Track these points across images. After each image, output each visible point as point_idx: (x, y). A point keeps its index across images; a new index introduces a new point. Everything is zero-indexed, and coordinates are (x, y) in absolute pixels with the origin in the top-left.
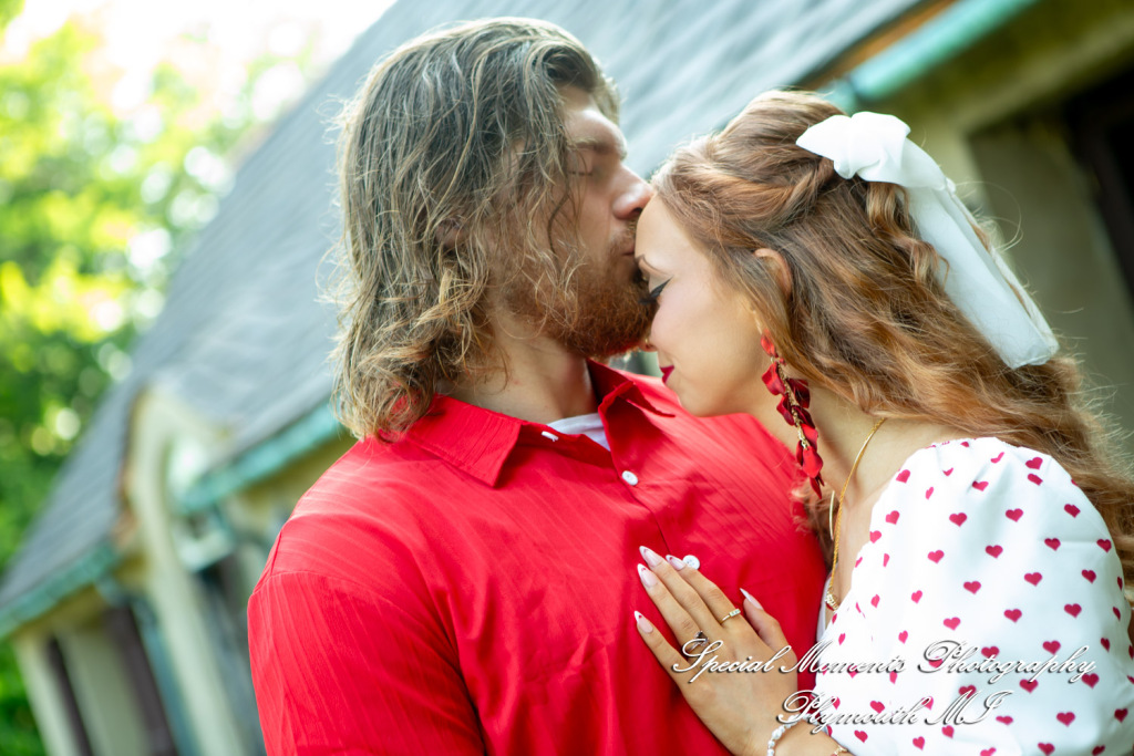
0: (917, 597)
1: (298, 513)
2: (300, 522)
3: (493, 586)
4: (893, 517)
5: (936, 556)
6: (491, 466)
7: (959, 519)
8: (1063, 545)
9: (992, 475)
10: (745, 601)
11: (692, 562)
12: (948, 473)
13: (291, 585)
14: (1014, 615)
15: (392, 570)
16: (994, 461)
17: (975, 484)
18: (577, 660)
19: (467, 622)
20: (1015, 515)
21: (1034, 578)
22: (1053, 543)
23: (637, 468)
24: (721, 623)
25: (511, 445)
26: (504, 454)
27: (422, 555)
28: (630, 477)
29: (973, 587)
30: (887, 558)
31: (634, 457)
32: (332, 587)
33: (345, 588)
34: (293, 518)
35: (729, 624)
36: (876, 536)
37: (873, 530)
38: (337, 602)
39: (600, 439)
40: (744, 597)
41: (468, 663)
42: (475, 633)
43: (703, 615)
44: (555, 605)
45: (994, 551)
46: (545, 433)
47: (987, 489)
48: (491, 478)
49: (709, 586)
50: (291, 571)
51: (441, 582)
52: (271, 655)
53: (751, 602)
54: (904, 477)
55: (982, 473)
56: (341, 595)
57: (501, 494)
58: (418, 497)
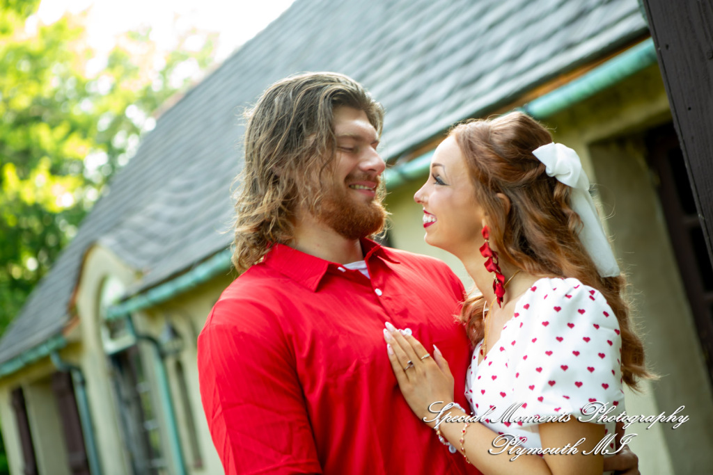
0: (534, 340)
1: (223, 298)
2: (223, 302)
3: (314, 333)
4: (527, 307)
5: (546, 324)
6: (314, 281)
7: (558, 309)
8: (601, 328)
9: (574, 293)
10: (435, 352)
11: (408, 332)
12: (555, 289)
13: (220, 330)
14: (576, 353)
15: (267, 324)
16: (576, 288)
17: (566, 296)
18: (351, 370)
19: (301, 349)
20: (582, 312)
21: (587, 339)
22: (597, 326)
23: (382, 287)
24: (421, 360)
25: (323, 273)
26: (320, 277)
27: (281, 318)
28: (378, 292)
29: (560, 339)
30: (522, 324)
31: (381, 281)
32: (240, 330)
33: (246, 331)
34: (220, 300)
35: (423, 360)
36: (517, 315)
37: (516, 312)
38: (241, 337)
39: (365, 273)
40: (434, 349)
41: (301, 368)
42: (305, 355)
43: (412, 355)
44: (342, 344)
45: (571, 326)
46: (340, 268)
47: (571, 298)
48: (314, 287)
49: (417, 343)
50: (220, 323)
51: (290, 330)
52: (209, 361)
53: (437, 351)
54: (534, 289)
55: (570, 291)
56: (243, 334)
57: (318, 295)
58: (280, 294)
